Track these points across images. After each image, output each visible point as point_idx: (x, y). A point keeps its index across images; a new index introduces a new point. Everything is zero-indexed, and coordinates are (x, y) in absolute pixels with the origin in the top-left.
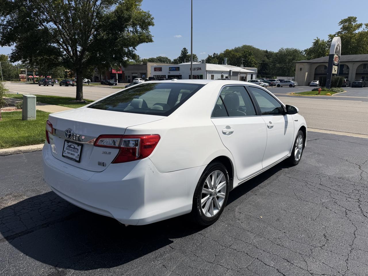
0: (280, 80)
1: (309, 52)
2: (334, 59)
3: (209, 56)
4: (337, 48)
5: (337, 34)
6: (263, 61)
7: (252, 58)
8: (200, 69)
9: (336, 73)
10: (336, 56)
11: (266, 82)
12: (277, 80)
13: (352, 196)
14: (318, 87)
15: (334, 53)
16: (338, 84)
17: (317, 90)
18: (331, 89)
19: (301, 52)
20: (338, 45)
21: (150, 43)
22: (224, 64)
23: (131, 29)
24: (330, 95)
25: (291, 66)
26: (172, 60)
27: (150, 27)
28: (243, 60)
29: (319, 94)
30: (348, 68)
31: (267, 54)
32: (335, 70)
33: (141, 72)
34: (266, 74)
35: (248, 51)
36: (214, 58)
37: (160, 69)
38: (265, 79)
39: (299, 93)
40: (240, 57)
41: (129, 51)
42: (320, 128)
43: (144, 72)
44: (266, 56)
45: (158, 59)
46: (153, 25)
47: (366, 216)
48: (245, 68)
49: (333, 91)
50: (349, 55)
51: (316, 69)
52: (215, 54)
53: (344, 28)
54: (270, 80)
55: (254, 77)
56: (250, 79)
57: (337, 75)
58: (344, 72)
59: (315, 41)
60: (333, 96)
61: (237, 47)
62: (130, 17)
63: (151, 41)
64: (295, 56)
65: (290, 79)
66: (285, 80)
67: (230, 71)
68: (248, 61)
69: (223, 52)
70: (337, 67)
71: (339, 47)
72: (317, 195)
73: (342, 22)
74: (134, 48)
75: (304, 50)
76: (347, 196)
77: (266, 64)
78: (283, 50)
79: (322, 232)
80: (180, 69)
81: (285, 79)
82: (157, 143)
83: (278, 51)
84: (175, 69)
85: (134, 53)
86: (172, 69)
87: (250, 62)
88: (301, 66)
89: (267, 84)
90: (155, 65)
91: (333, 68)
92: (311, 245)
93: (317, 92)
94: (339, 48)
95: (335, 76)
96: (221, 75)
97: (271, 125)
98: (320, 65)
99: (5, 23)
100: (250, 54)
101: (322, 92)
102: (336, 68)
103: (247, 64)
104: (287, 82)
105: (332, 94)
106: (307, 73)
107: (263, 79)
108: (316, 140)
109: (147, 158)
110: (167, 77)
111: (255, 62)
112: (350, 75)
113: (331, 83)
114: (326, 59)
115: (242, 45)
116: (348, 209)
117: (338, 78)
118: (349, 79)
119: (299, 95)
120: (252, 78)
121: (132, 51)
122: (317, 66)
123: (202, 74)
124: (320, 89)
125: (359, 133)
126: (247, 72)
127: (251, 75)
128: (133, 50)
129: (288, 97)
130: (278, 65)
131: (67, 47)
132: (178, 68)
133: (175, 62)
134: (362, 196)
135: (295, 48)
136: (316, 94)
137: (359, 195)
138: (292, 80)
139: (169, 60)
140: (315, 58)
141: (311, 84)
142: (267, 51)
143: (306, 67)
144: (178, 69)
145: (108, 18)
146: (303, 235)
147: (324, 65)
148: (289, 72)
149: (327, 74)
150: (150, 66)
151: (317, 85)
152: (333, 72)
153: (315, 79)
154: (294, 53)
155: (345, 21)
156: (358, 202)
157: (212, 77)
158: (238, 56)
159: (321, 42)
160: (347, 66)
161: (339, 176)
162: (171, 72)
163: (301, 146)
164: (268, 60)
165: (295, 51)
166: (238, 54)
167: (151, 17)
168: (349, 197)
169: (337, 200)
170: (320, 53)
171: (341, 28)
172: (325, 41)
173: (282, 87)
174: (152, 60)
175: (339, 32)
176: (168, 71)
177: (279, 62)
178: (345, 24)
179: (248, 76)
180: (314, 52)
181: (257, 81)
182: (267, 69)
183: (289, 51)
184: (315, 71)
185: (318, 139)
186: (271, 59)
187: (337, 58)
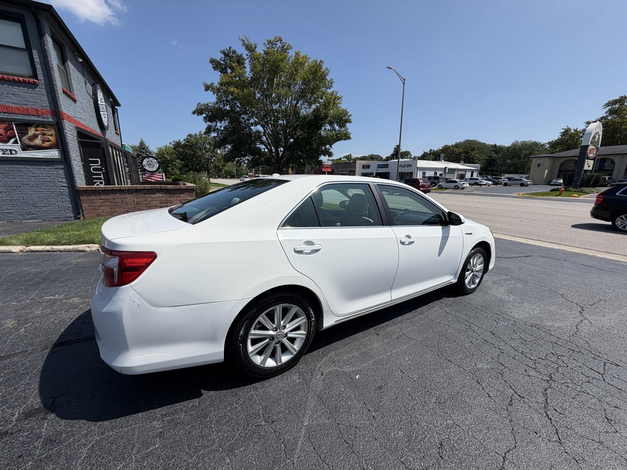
0: (508, 178)
1: (554, 145)
2: (588, 152)
3: (425, 153)
4: (594, 137)
5: (599, 120)
6: (490, 157)
7: (475, 154)
8: (410, 166)
9: (590, 168)
10: (591, 147)
11: (489, 180)
12: (504, 178)
13: (539, 366)
14: (559, 187)
15: (589, 144)
16: (592, 183)
17: (557, 190)
18: (580, 190)
19: (544, 145)
20: (596, 134)
21: (348, 140)
22: (439, 160)
23: (328, 127)
24: (577, 197)
25: (526, 162)
26: (384, 158)
27: (348, 125)
28: (464, 156)
29: (559, 195)
30: (613, 162)
31: (496, 149)
32: (589, 165)
33: (350, 169)
34: (492, 171)
35: (470, 147)
36: (430, 154)
37: (368, 167)
38: (489, 177)
39: (531, 194)
40: (460, 153)
41: (326, 149)
42: (544, 240)
43: (352, 169)
44: (494, 151)
45: (370, 157)
46: (350, 122)
47: (551, 419)
48: (464, 165)
49: (582, 192)
50: (617, 146)
51: (561, 164)
52: (431, 150)
53: (611, 112)
54: (494, 178)
55: (475, 175)
56: (470, 177)
57: (591, 171)
58: (606, 168)
59: (564, 130)
60: (581, 198)
61: (458, 142)
62: (326, 116)
63: (349, 138)
64: (533, 150)
65: (522, 177)
66: (516, 178)
67: (446, 168)
68: (469, 157)
69: (441, 148)
70: (593, 161)
71: (599, 136)
72: (475, 353)
73: (608, 105)
74: (331, 146)
75: (547, 142)
76: (531, 363)
77: (494, 160)
78: (518, 143)
79: (440, 434)
80: (389, 166)
81: (516, 176)
82: (148, 265)
83: (510, 145)
84: (383, 166)
85: (330, 151)
86: (380, 166)
87: (472, 158)
88: (540, 161)
89: (490, 182)
90: (364, 162)
91: (586, 162)
92: (402, 460)
93: (558, 193)
94: (597, 137)
95: (589, 173)
96: (434, 172)
97: (410, 240)
98: (568, 160)
99: (222, 128)
100: (473, 149)
101: (564, 193)
102: (591, 162)
103: (468, 160)
104: (517, 180)
105: (580, 196)
106: (547, 171)
107: (487, 177)
108: (526, 257)
109: (129, 285)
110: (374, 175)
111: (479, 158)
112: (615, 173)
113: (581, 181)
114: (576, 152)
115: (464, 140)
116: (519, 392)
117: (593, 176)
118: (614, 177)
119: (529, 196)
120: (472, 176)
121: (329, 149)
122: (563, 161)
123: (412, 171)
124: (563, 189)
126: (467, 169)
127: (471, 173)
128: (330, 148)
129: (515, 198)
130: (509, 161)
131: (271, 147)
132: (387, 165)
133: (388, 159)
134: (560, 370)
135: (534, 141)
136: (556, 196)
137: (556, 366)
138: (526, 178)
139: (382, 158)
140: (559, 151)
141: (552, 183)
142: (495, 145)
143: (547, 163)
144: (386, 166)
145: (305, 118)
146: (402, 433)
147: (573, 160)
148: (523, 169)
149: (574, 171)
150: (359, 164)
151: (561, 184)
152: (586, 167)
153: (559, 177)
154: (531, 146)
155: (615, 102)
156: (548, 380)
157: (423, 174)
158: (458, 152)
159: (572, 131)
160: (612, 160)
161: (534, 322)
162: (379, 169)
163: (480, 267)
164: (496, 155)
165: (535, 144)
166: (458, 150)
167: (349, 114)
168: (534, 367)
169: (507, 370)
170: (570, 145)
171: (606, 112)
172: (578, 130)
173: (510, 186)
174: (363, 158)
175: (602, 118)
176: (376, 168)
177: (510, 158)
178: (614, 106)
179: (467, 173)
180: (560, 144)
181: (477, 179)
182: (494, 166)
183: (526, 145)
184: (560, 166)
185: (531, 256)
186: (500, 155)
187: (594, 149)
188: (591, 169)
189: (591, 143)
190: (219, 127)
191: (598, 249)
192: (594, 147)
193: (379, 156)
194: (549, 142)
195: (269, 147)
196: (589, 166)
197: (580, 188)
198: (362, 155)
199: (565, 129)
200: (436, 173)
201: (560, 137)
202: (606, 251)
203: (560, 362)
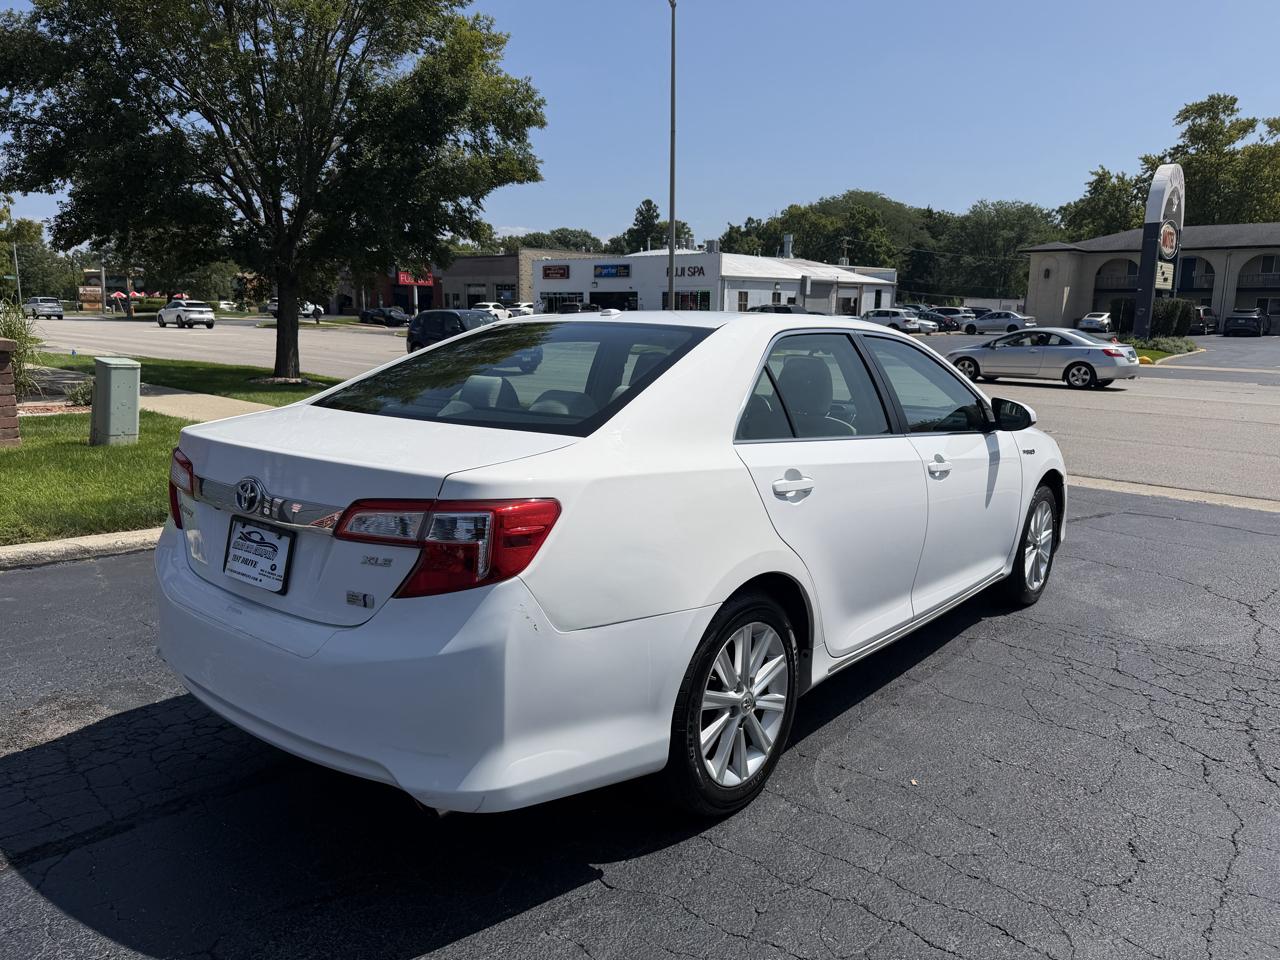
0: (974, 311)
1: (1077, 215)
2: (1161, 240)
3: (732, 228)
4: (1170, 202)
5: (1170, 155)
6: (918, 245)
7: (877, 235)
8: (701, 271)
9: (1168, 286)
10: (1166, 228)
11: (926, 317)
12: (966, 307)
13: (1225, 713)
15: (1161, 220)
16: (1175, 325)
18: (1151, 343)
19: (1049, 215)
20: (1173, 192)
21: (532, 183)
22: (782, 253)
23: (466, 136)
24: (1149, 363)
25: (1014, 263)
26: (605, 241)
27: (533, 133)
28: (849, 242)
30: (1209, 269)
31: (932, 222)
32: (1165, 276)
33: (499, 280)
34: (928, 288)
35: (864, 213)
36: (748, 233)
37: (564, 272)
38: (923, 307)
40: (838, 232)
41: (459, 210)
42: (1115, 477)
43: (508, 280)
44: (928, 227)
45: (558, 239)
46: (542, 124)
47: (1274, 781)
48: (853, 270)
49: (1158, 349)
50: (1212, 227)
51: (1099, 273)
52: (750, 220)
53: (1195, 135)
54: (939, 311)
55: (887, 299)
56: (871, 309)
57: (1171, 293)
58: (1196, 284)
59: (1095, 178)
60: (1158, 364)
61: (827, 196)
62: (462, 97)
63: (534, 176)
64: (1024, 228)
65: (1009, 308)
66: (994, 311)
67: (804, 279)
68: (863, 245)
69: (779, 216)
70: (1171, 266)
71: (1179, 199)
72: (1106, 708)
73: (1185, 115)
74: (476, 202)
75: (1057, 209)
76: (1209, 710)
77: (930, 256)
78: (986, 206)
79: (1123, 834)
80: (634, 271)
81: (994, 305)
82: (548, 528)
83: (967, 213)
84: (614, 271)
85: (475, 218)
86: (605, 271)
87: (872, 250)
88: (1049, 262)
89: (931, 324)
90: (547, 257)
91: (1159, 269)
92: (1085, 877)
94: (1176, 202)
95: (1166, 299)
96: (773, 294)
97: (942, 467)
98: (1117, 257)
99: (37, 114)
100: (872, 222)
102: (1168, 268)
103: (861, 257)
104: (999, 316)
105: (1154, 359)
106: (1067, 290)
107: (917, 308)
108: (1099, 516)
109: (515, 579)
110: (587, 300)
111: (889, 249)
112: (1216, 295)
113: (1152, 320)
114: (1132, 238)
115: (845, 192)
116: (1211, 754)
117: (1176, 305)
118: (1215, 307)
120: (878, 304)
121: (471, 212)
122: (1101, 264)
123: (705, 289)
125: (1251, 494)
126: (863, 284)
127: (873, 295)
128: (474, 207)
130: (968, 259)
131: (248, 197)
132: (627, 267)
133: (616, 247)
134: (1258, 712)
135: (1025, 202)
137: (1250, 708)
138: (1018, 311)
139: (596, 243)
140: (1095, 234)
141: (1083, 325)
142: (929, 211)
143: (1065, 266)
144: (624, 271)
145: (387, 98)
146: (1059, 844)
147: (1126, 260)
148: (1005, 283)
149: (1136, 291)
150: (530, 262)
151: (1103, 326)
152: (1159, 284)
153: (1097, 308)
154: (1020, 218)
155: (1198, 110)
156: (1246, 731)
157: (740, 300)
158: (831, 228)
159: (1114, 180)
160: (1208, 264)
161: (1181, 642)
162: (600, 281)
163: (1046, 535)
164: (933, 241)
165: (1028, 212)
166: (832, 223)
167: (536, 98)
168: (1216, 714)
169: (1176, 725)
170: (1113, 218)
171: (1183, 135)
172: (1127, 178)
173: (981, 334)
174: (535, 242)
175: (1177, 149)
176: (592, 278)
177: (971, 249)
178: (1198, 121)
179: (864, 296)
180: (1090, 215)
181: (896, 314)
182: (930, 274)
183: (1007, 213)
184: (1097, 280)
185: (1109, 514)
186: (945, 239)
187: (1171, 234)
188: (1170, 287)
189: (1165, 217)
190: (21, 108)
191: (1229, 491)
192: (1171, 230)
193: (587, 235)
194: (1061, 208)
195: (241, 195)
196: (1166, 280)
197: (1151, 338)
198: (532, 231)
199: (1096, 173)
200: (777, 297)
201: (1088, 194)
202: (1245, 494)
203: (1254, 701)
